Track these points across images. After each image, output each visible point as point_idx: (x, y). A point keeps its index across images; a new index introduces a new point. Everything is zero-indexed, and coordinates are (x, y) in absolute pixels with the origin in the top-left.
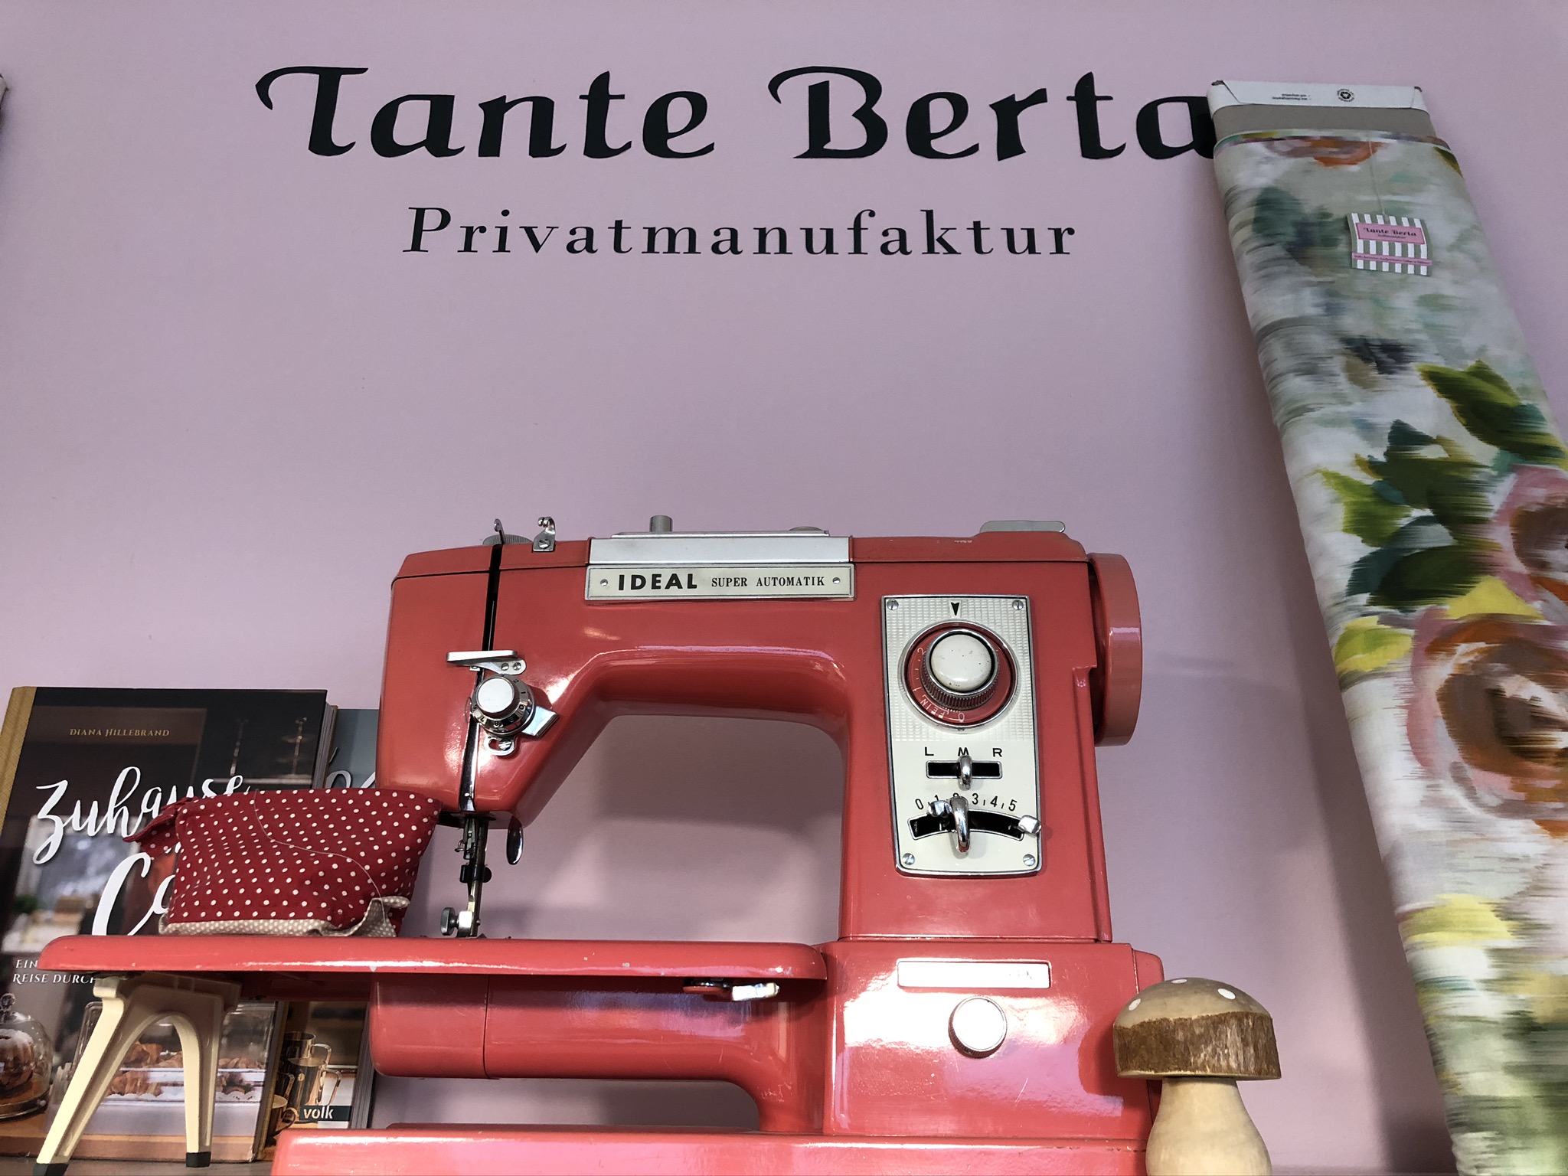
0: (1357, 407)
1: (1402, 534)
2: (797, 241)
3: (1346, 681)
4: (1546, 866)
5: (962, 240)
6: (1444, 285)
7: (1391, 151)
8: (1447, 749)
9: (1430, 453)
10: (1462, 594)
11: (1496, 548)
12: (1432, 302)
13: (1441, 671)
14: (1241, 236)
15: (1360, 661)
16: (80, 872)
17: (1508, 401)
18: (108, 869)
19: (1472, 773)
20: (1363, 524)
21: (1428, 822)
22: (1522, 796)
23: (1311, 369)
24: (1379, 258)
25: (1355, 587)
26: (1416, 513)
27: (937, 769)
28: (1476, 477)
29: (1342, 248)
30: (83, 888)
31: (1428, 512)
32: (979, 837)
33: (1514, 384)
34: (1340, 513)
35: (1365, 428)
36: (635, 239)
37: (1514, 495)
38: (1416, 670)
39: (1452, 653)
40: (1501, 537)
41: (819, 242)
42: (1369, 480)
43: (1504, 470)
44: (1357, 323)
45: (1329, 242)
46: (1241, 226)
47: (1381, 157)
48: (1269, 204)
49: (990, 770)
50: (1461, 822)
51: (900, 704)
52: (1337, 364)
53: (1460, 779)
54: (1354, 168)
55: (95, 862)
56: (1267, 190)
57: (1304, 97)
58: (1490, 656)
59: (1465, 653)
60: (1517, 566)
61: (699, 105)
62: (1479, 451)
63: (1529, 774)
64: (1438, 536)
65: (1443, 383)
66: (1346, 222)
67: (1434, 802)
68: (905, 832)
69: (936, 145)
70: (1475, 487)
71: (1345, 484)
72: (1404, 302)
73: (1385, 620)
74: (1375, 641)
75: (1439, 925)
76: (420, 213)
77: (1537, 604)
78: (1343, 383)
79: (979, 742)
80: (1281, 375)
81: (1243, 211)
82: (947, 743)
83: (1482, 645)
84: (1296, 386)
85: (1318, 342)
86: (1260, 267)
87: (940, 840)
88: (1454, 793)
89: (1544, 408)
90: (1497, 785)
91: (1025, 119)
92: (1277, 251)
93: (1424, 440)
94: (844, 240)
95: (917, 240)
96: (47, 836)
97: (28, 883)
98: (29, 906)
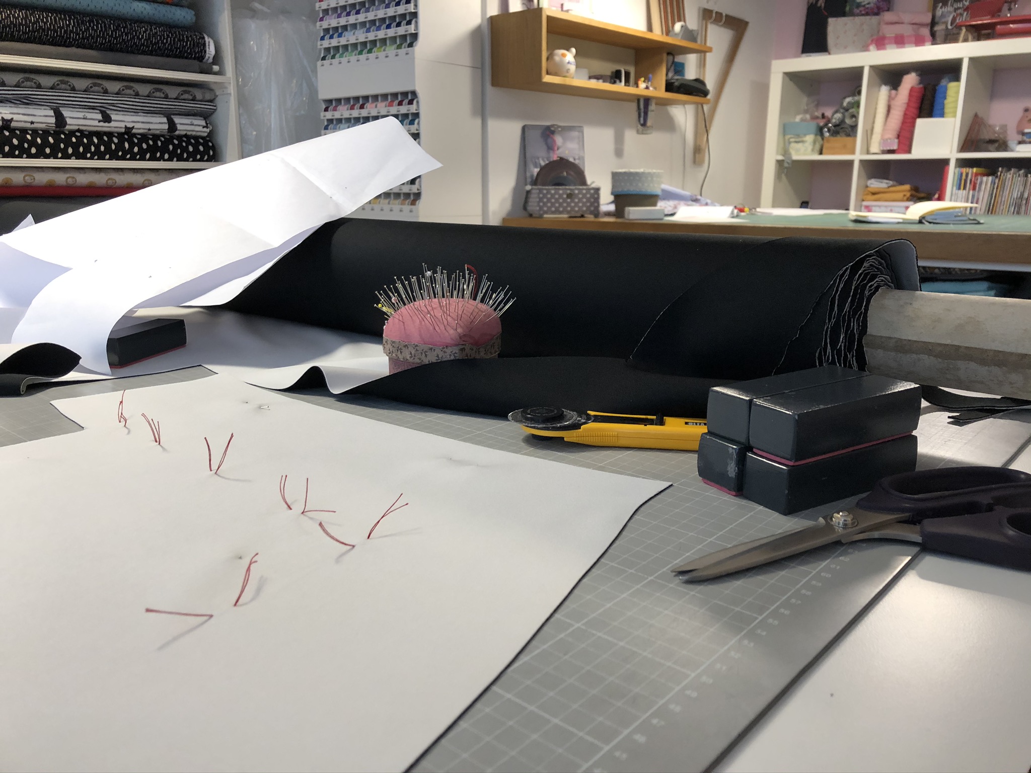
16: (945, 17)
30: (946, 19)
55: (947, 16)
96: (939, 12)
97: (937, 20)
98: (937, 23)
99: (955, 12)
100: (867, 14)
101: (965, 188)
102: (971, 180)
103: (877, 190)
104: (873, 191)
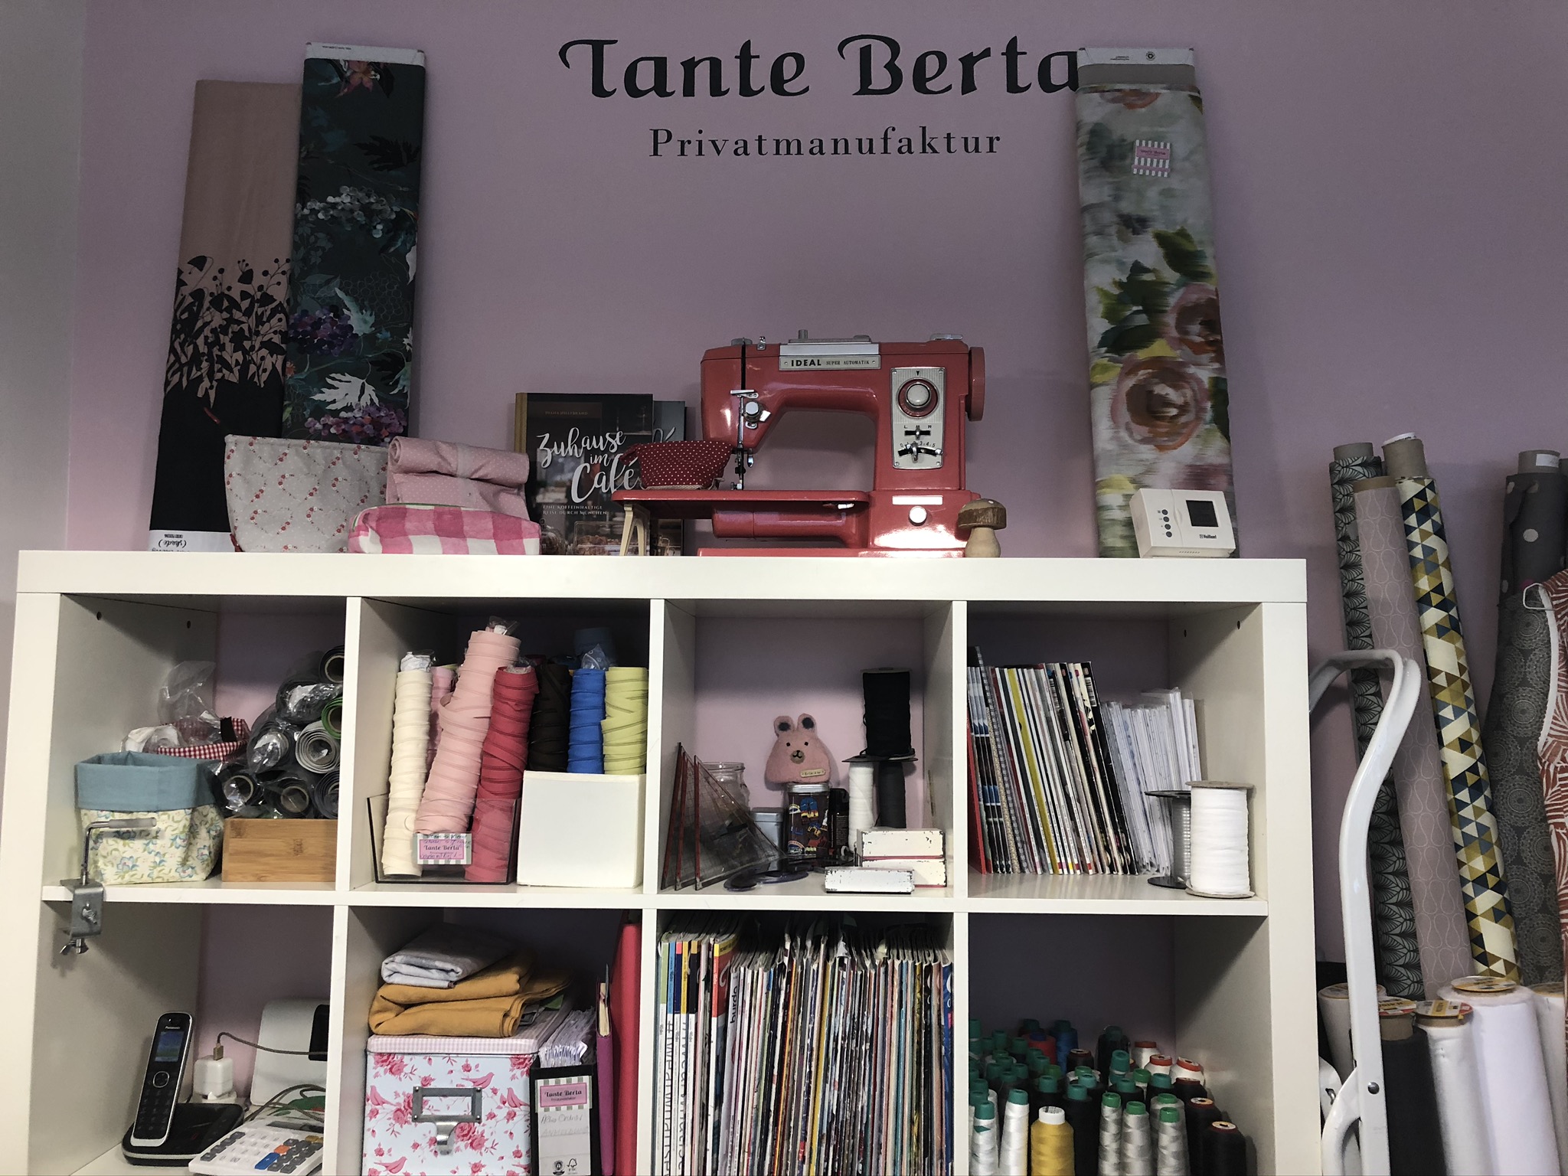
0: (1119, 253)
1: (1127, 318)
2: (853, 146)
3: (1092, 386)
4: (1154, 463)
5: (940, 145)
6: (1175, 183)
7: (1166, 98)
8: (1125, 416)
9: (1147, 277)
10: (1147, 347)
11: (1166, 325)
12: (1168, 193)
13: (1130, 382)
14: (1082, 150)
15: (1098, 378)
16: (562, 471)
17: (1191, 248)
18: (573, 470)
19: (1133, 426)
20: (1110, 314)
21: (1110, 446)
22: (1151, 435)
23: (1099, 233)
24: (1145, 168)
25: (1101, 345)
26: (1135, 308)
27: (908, 433)
28: (1166, 290)
29: (1128, 162)
30: (565, 477)
31: (1140, 308)
32: (923, 456)
33: (1196, 238)
34: (1101, 308)
35: (1120, 264)
36: (769, 146)
37: (1181, 298)
38: (1120, 381)
39: (1137, 374)
40: (1171, 319)
41: (866, 147)
42: (1116, 291)
43: (1180, 285)
44: (1127, 207)
45: (1123, 157)
46: (1081, 145)
47: (1159, 102)
48: (1097, 133)
49: (927, 433)
50: (1124, 446)
51: (896, 410)
52: (1113, 230)
53: (1128, 429)
54: (1143, 110)
55: (567, 467)
56: (1097, 124)
57: (1127, 58)
58: (1153, 376)
59: (1142, 374)
60: (1174, 333)
61: (800, 60)
62: (1170, 275)
63: (1159, 426)
64: (1142, 320)
65: (1162, 239)
66: (1133, 143)
67: (1116, 438)
68: (896, 455)
69: (929, 85)
70: (1166, 295)
71: (1105, 294)
72: (1152, 193)
73: (1111, 360)
74: (1105, 369)
75: (1108, 486)
76: (656, 132)
77: (1178, 352)
78: (1115, 240)
79: (924, 423)
80: (1087, 234)
81: (1084, 138)
82: (912, 423)
83: (1150, 371)
84: (1093, 240)
85: (1107, 217)
86: (1087, 172)
87: (908, 457)
88: (1124, 434)
89: (1209, 251)
90: (1143, 431)
91: (977, 68)
92: (1095, 162)
93: (1147, 270)
94: (878, 145)
95: (917, 146)
96: (545, 457)
97: (541, 475)
98: (544, 485)
99: (587, 460)
100: (345, 437)
101: (692, 1008)
102: (708, 979)
103: (413, 994)
104: (401, 999)
